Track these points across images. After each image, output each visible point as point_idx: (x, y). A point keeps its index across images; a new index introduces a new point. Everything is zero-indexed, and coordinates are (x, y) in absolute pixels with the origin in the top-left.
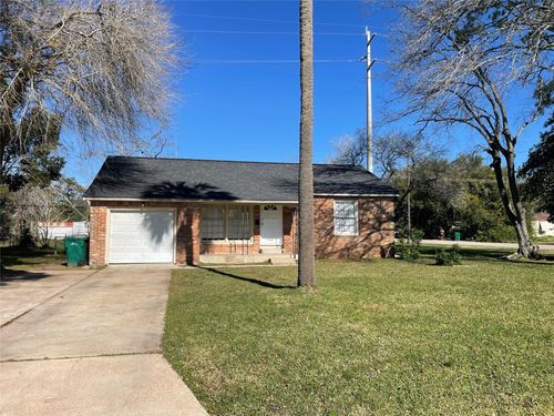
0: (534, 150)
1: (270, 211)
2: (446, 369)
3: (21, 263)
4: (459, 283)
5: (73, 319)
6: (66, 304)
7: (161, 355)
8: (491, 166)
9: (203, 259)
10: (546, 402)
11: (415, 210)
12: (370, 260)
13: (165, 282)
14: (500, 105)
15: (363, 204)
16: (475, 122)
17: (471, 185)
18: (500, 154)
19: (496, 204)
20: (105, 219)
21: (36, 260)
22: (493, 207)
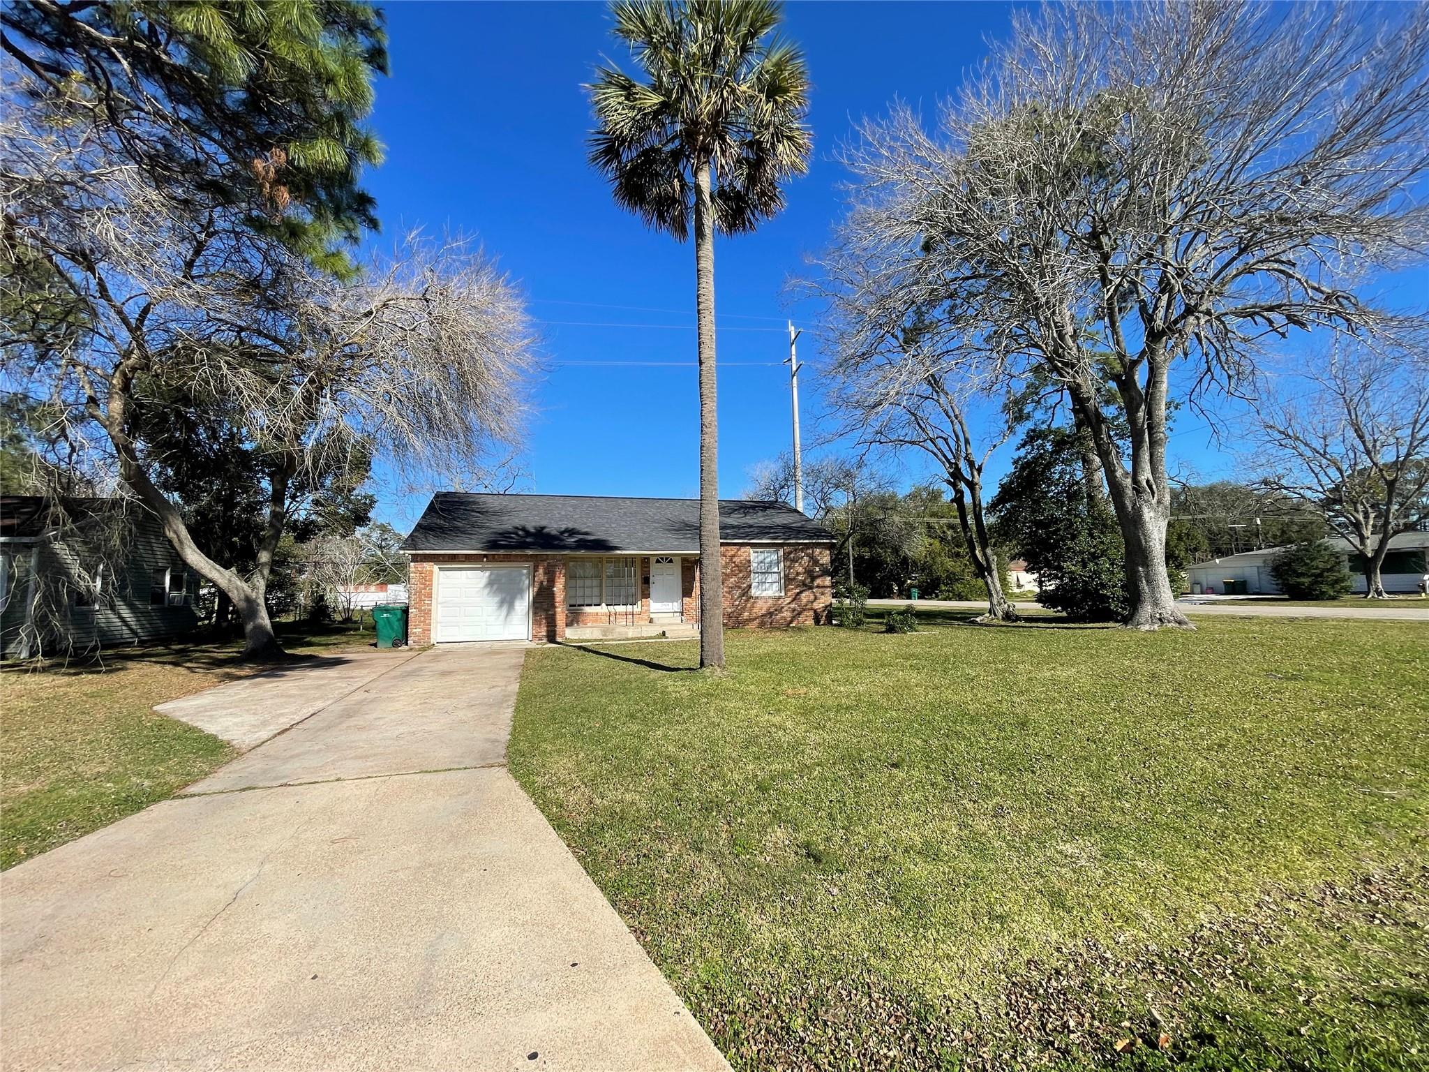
0: (1005, 481)
1: (665, 565)
2: (894, 771)
3: (310, 644)
4: (913, 656)
5: (381, 722)
6: (372, 701)
7: (505, 769)
8: (952, 501)
9: (570, 634)
10: (1021, 810)
11: (859, 560)
12: (799, 629)
13: (515, 667)
14: (960, 423)
15: (790, 553)
16: (930, 445)
17: (929, 527)
18: (963, 486)
19: (961, 550)
20: (431, 580)
21: (333, 639)
22: (958, 555)
